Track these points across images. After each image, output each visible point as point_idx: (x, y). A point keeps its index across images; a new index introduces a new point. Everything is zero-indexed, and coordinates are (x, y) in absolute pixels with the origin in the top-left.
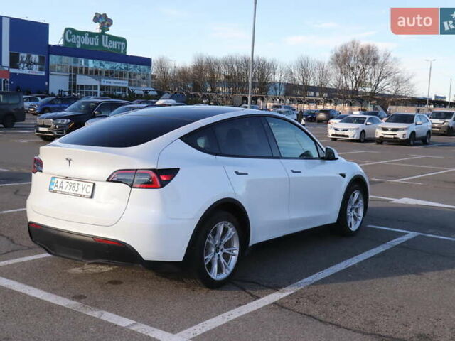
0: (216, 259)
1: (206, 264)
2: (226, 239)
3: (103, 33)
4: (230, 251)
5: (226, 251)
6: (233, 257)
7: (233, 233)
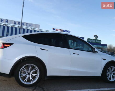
1: (20, 77)
2: (33, 71)
3: (96, 39)
4: (36, 75)
5: (33, 75)
6: (37, 78)
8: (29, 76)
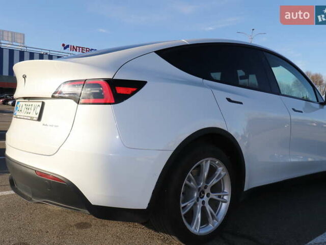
0: (199, 207)
1: (183, 213)
2: (214, 181)
4: (219, 197)
5: (213, 196)
6: (224, 205)
7: (223, 173)
8: (203, 202)
